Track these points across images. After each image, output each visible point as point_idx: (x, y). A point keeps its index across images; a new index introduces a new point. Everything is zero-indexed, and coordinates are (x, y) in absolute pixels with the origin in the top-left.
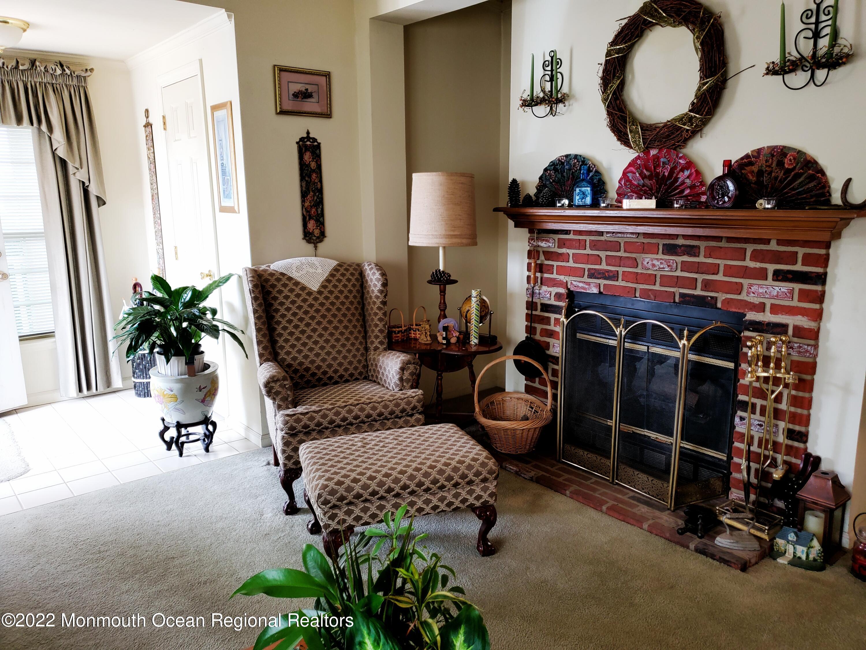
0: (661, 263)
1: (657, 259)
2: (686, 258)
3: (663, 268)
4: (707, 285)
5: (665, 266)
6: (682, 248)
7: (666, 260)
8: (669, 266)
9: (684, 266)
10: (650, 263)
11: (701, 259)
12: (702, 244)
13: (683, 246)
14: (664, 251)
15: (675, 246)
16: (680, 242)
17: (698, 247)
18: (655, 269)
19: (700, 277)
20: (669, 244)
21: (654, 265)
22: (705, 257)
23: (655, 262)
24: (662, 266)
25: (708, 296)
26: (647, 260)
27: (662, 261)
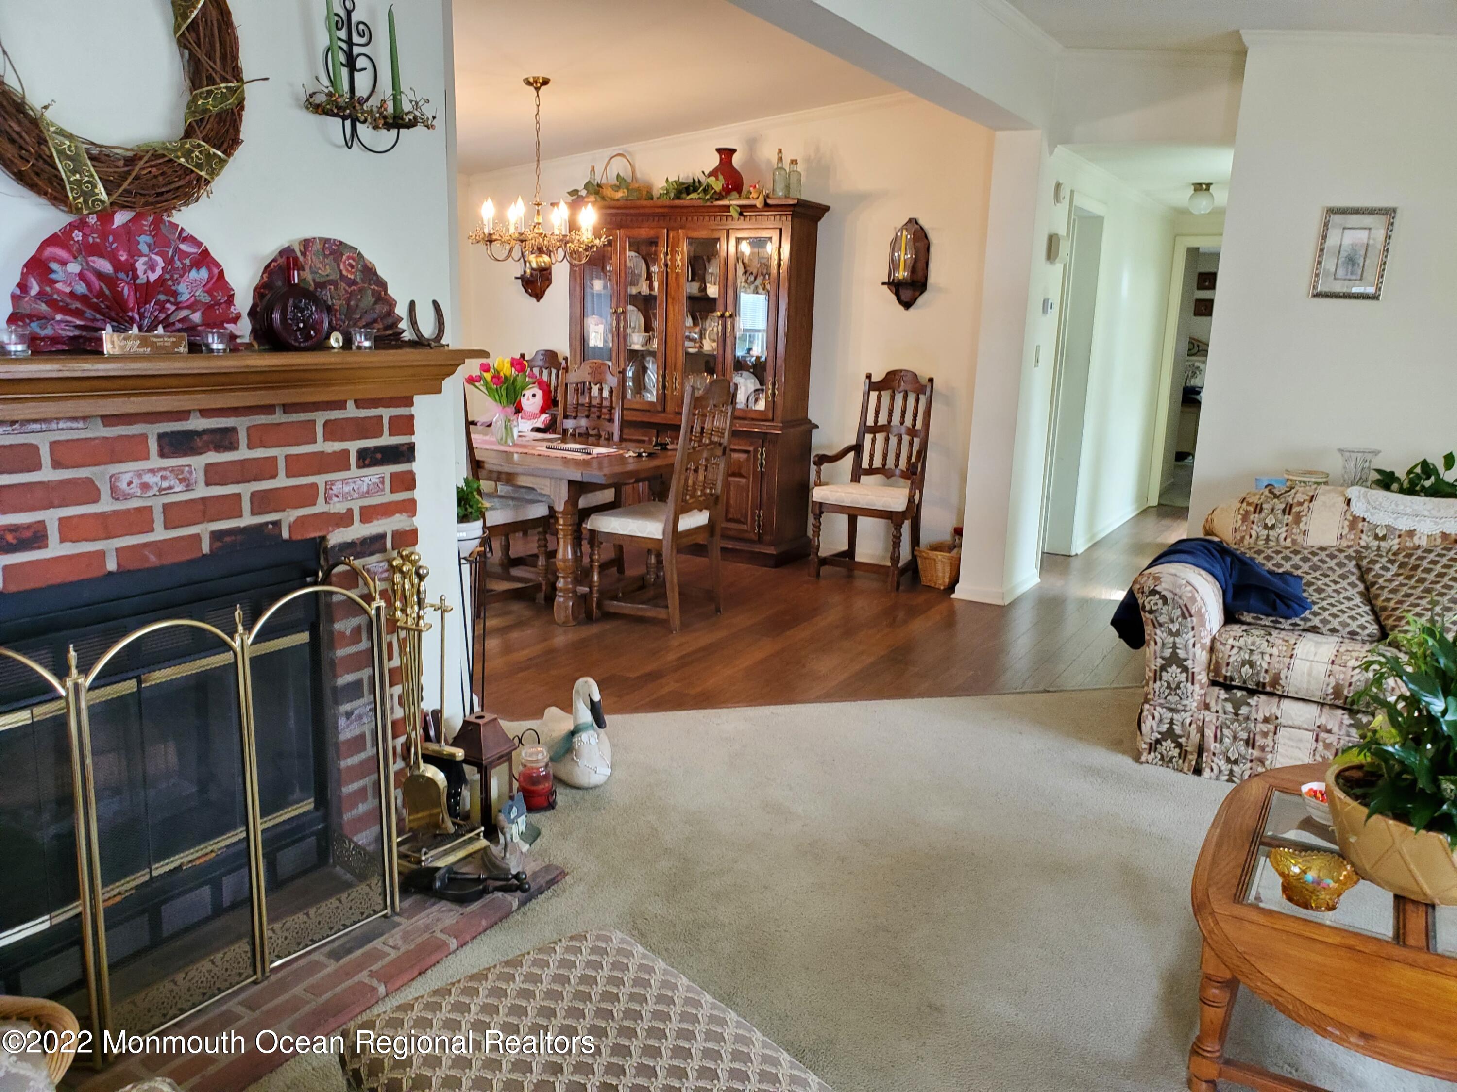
0: (164, 478)
1: (152, 471)
2: (213, 457)
3: (170, 488)
4: (260, 503)
5: (172, 483)
6: (205, 437)
7: (172, 470)
8: (181, 481)
9: (214, 474)
10: (136, 482)
11: (243, 453)
12: (241, 424)
13: (205, 432)
14: (166, 451)
15: (190, 435)
16: (197, 423)
17: (233, 430)
18: (151, 493)
19: (246, 490)
20: (172, 432)
21: (145, 486)
22: (250, 447)
23: (148, 478)
24: (165, 484)
25: (267, 524)
26: (126, 478)
27: (164, 473)
